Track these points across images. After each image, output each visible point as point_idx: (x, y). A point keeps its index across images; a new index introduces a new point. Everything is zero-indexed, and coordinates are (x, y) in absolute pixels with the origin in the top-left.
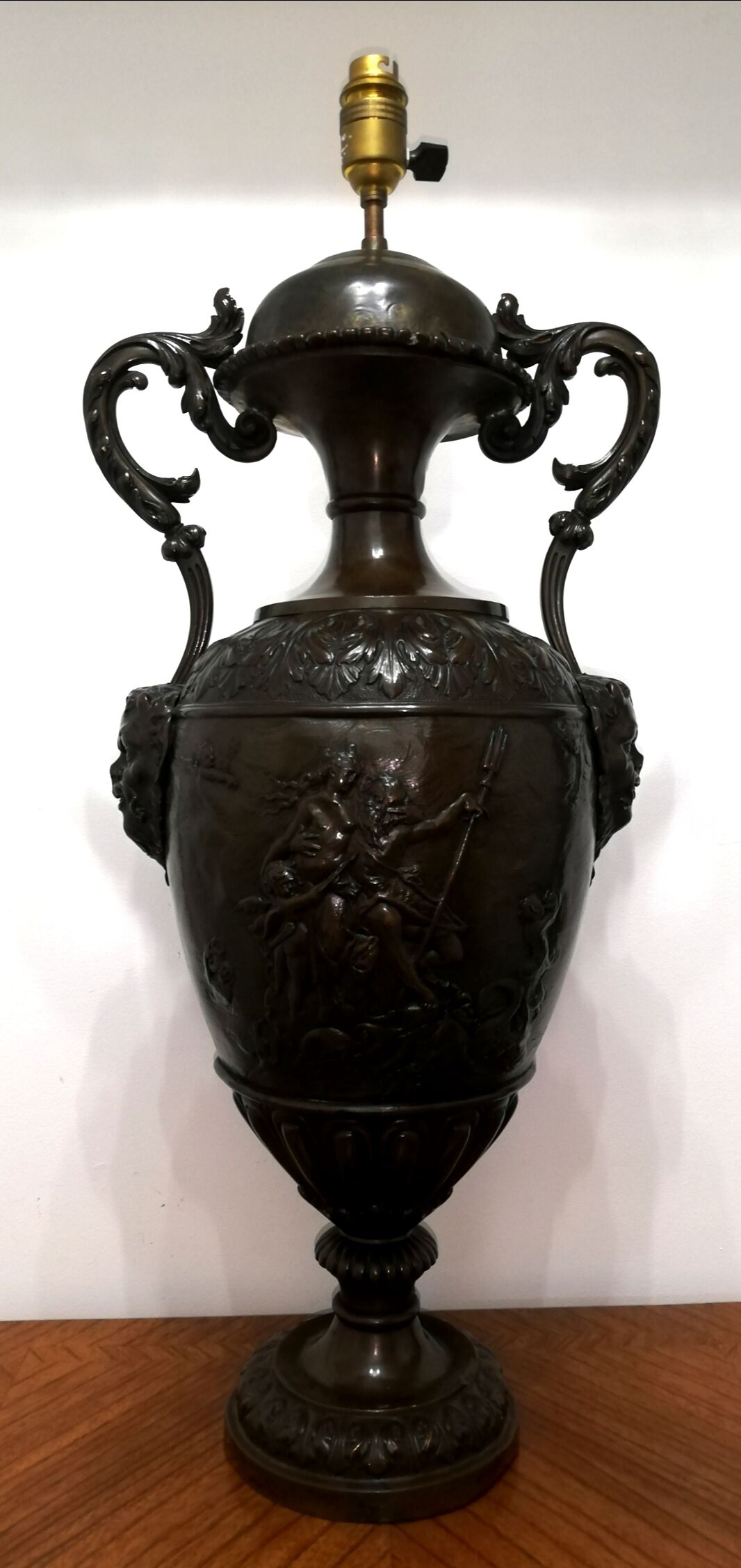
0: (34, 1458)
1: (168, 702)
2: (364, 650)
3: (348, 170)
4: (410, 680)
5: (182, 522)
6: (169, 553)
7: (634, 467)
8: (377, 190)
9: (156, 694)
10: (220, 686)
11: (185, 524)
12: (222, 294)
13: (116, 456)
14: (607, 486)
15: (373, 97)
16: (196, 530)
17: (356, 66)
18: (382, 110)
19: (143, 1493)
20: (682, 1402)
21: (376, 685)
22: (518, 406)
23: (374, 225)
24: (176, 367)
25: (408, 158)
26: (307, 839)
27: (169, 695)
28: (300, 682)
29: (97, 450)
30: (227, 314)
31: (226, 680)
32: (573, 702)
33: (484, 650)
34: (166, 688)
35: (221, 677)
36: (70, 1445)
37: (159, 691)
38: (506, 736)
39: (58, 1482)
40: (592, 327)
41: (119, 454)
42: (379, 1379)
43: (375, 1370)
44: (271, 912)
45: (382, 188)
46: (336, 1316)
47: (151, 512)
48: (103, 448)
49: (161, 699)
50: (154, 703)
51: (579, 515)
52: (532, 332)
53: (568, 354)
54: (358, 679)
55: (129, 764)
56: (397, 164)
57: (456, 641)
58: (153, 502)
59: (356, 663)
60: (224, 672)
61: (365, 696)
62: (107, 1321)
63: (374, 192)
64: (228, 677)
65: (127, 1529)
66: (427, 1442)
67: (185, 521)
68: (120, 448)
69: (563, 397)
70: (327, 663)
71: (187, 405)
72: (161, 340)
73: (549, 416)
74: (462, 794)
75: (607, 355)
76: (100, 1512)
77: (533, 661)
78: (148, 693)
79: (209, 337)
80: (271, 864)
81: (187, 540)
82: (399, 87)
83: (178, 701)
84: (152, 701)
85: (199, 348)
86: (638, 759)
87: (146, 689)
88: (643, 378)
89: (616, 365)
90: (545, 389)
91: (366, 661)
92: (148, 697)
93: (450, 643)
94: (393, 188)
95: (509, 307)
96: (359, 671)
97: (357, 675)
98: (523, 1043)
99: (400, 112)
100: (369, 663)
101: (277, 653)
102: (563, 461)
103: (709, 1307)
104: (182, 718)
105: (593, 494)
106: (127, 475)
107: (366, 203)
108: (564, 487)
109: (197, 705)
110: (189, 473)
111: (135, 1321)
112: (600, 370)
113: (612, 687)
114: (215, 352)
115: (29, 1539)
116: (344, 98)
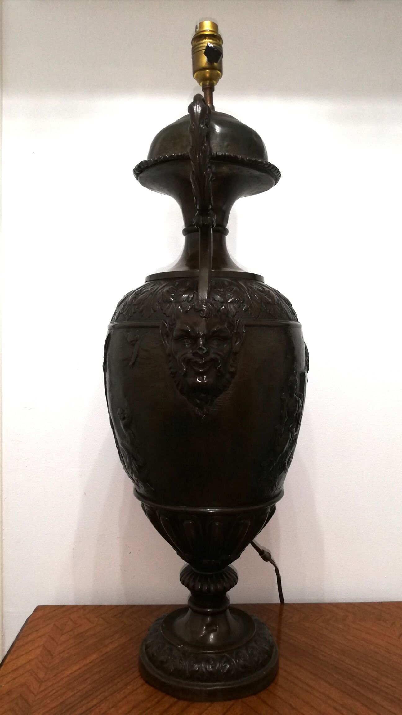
19: (126, 685)
20: (372, 647)
36: (90, 663)
39: (87, 679)
62: (105, 606)
65: (120, 701)
76: (106, 694)
103: (381, 604)
111: (117, 606)
115: (73, 706)
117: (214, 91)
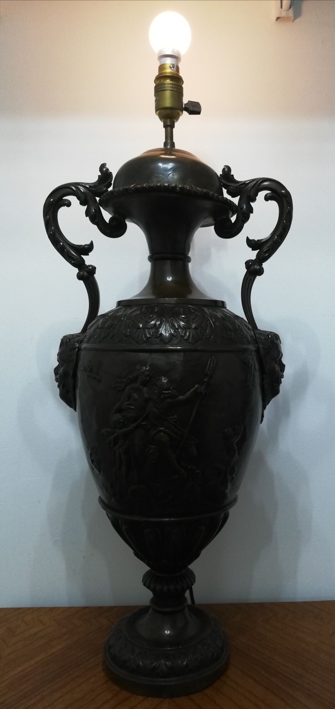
0: (20, 669)
1: (77, 342)
2: (156, 322)
3: (158, 112)
4: (175, 336)
5: (86, 264)
6: (80, 277)
7: (281, 241)
8: (170, 121)
9: (73, 338)
10: (95, 337)
11: (87, 265)
12: (103, 166)
13: (57, 235)
14: (269, 248)
15: (168, 81)
16: (91, 268)
17: (162, 68)
18: (172, 87)
19: (65, 685)
21: (160, 338)
22: (231, 214)
23: (169, 136)
24: (83, 197)
25: (184, 107)
26: (128, 404)
27: (78, 339)
28: (127, 336)
29: (49, 233)
30: (105, 174)
31: (98, 334)
32: (250, 344)
33: (208, 322)
34: (77, 335)
35: (97, 332)
36: (36, 663)
37: (74, 337)
38: (216, 360)
39: (29, 680)
40: (263, 180)
41: (58, 234)
42: (169, 635)
43: (167, 631)
44: (114, 435)
45: (172, 120)
46: (151, 608)
47: (72, 260)
48: (51, 232)
49: (74, 341)
50: (71, 342)
51: (257, 261)
52: (237, 182)
53: (252, 192)
54: (152, 335)
55: (61, 368)
56: (179, 110)
57: (196, 318)
58: (72, 255)
59: (151, 328)
60: (98, 330)
61: (154, 343)
62: (58, 608)
63: (169, 122)
64: (99, 333)
65: (56, 701)
66: (185, 663)
67: (87, 263)
68: (59, 232)
69: (251, 210)
70: (139, 328)
71: (87, 213)
72: (76, 186)
73: (244, 218)
74: (196, 385)
75: (270, 192)
76: (45, 693)
77: (231, 327)
78: (69, 338)
79: (97, 185)
80: (114, 415)
81: (87, 272)
82: (179, 77)
83: (81, 342)
84: (71, 341)
85: (93, 189)
86: (282, 367)
87: (69, 336)
88: (285, 202)
89: (273, 196)
90: (242, 207)
91: (156, 328)
92: (69, 339)
93: (193, 319)
94: (177, 120)
95: (227, 171)
96: (152, 332)
97: (152, 333)
98: (227, 491)
99: (179, 88)
100: (157, 329)
101: (119, 323)
102: (251, 238)
104: (82, 350)
105: (263, 253)
106: (61, 244)
107: (165, 126)
108: (251, 249)
109: (87, 344)
110: (88, 243)
111: (70, 608)
112: (267, 198)
113: (270, 336)
114: (99, 191)
116: (156, 81)
117: (174, 127)
